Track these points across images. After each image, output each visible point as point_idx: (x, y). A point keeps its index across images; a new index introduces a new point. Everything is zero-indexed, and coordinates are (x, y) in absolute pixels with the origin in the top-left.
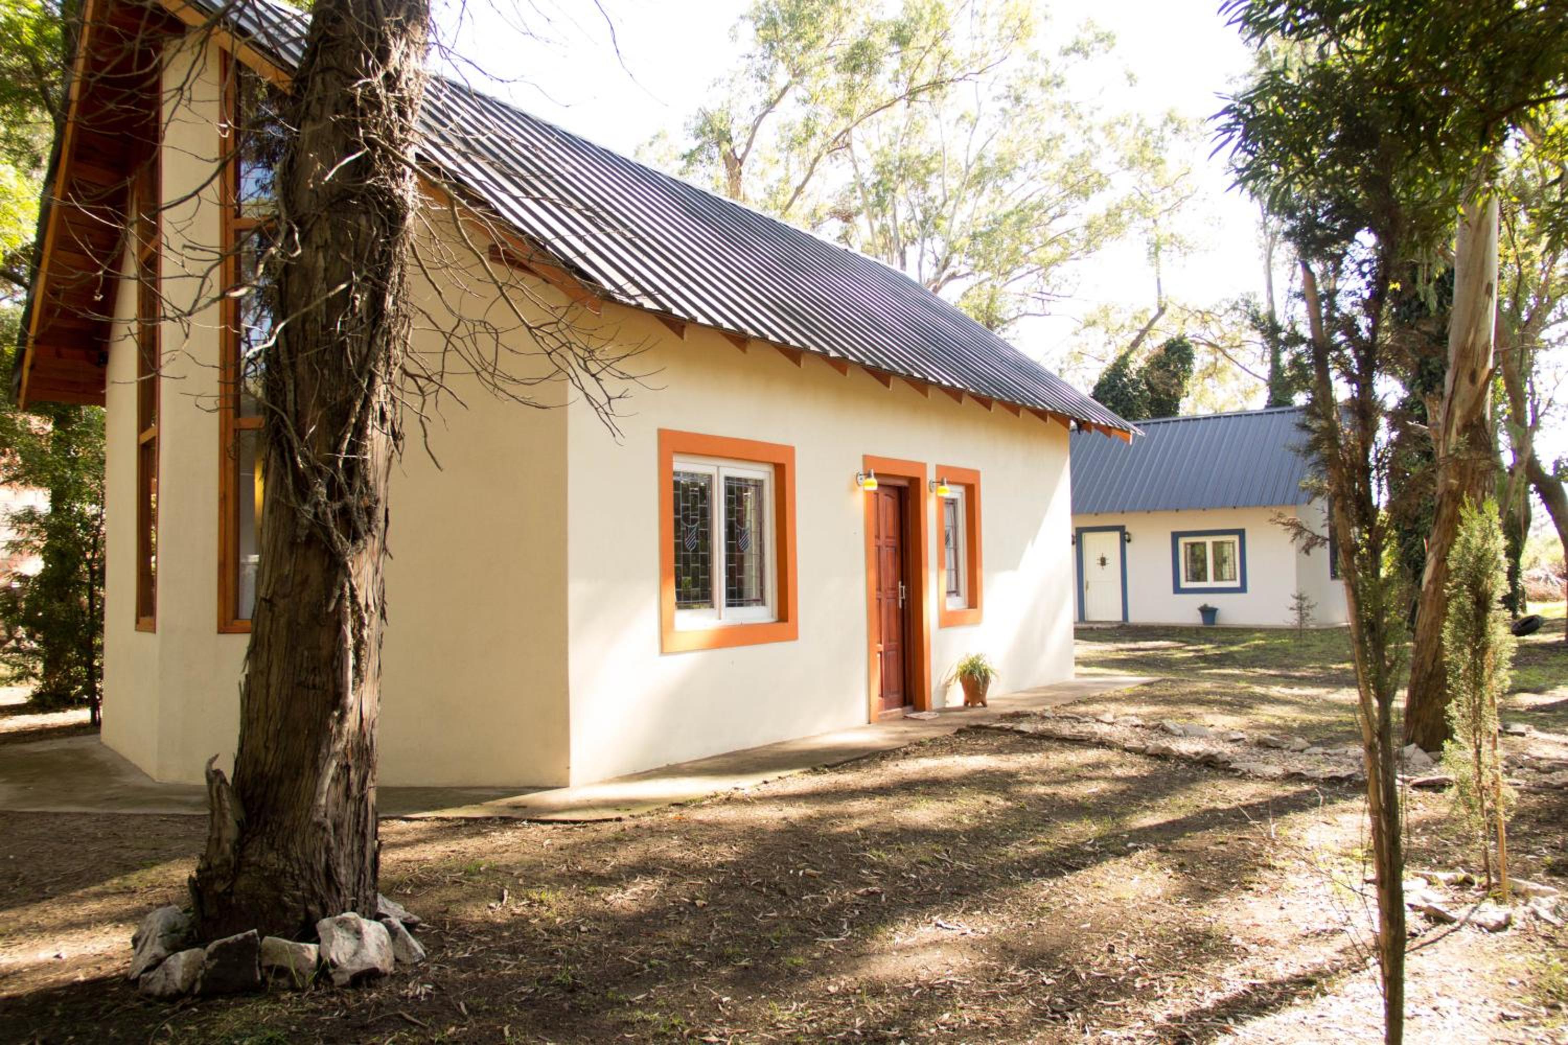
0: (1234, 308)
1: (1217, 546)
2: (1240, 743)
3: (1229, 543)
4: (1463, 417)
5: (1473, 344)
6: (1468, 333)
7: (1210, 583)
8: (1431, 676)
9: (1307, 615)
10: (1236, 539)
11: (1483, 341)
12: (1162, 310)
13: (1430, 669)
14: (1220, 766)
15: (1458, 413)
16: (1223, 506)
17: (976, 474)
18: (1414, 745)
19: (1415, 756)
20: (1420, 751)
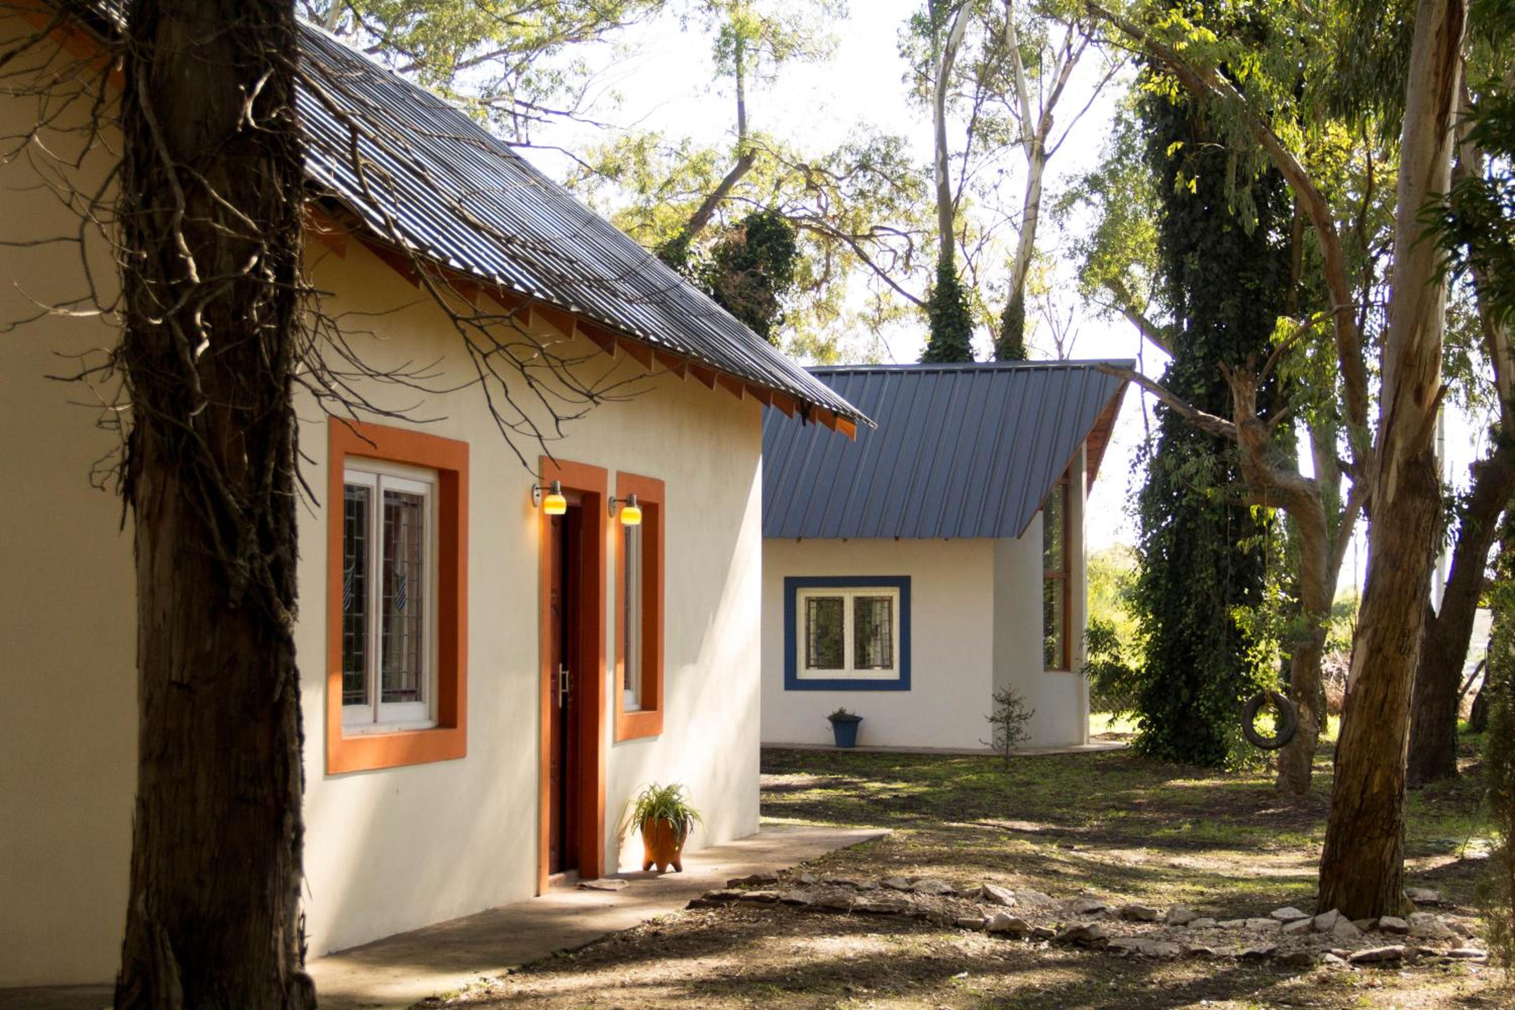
0: (864, 166)
1: (863, 607)
2: (1100, 915)
3: (882, 600)
4: (1405, 450)
5: (1420, 346)
6: (1413, 332)
7: (849, 672)
8: (1359, 813)
9: (1019, 731)
10: (894, 593)
11: (1432, 345)
12: (745, 162)
13: (1357, 805)
14: (1095, 944)
15: (1399, 444)
16: (879, 534)
17: (659, 485)
18: (1335, 911)
19: (1338, 926)
20: (1343, 919)
